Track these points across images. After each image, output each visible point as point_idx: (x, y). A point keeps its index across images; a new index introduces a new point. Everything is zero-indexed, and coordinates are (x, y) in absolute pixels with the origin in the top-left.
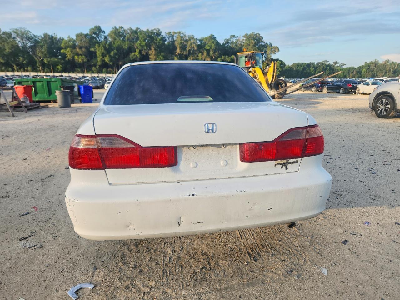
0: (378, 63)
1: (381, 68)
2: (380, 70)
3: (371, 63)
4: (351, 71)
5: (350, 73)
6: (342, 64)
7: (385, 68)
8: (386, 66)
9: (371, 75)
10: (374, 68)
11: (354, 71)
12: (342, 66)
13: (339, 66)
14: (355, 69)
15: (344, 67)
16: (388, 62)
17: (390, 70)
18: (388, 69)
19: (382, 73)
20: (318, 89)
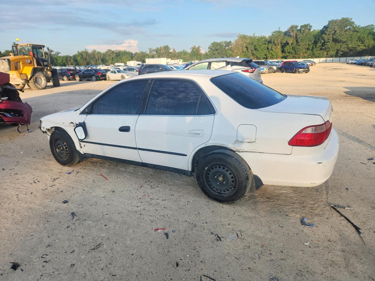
0: (88, 53)
1: (92, 56)
2: (92, 58)
3: (83, 52)
4: (68, 59)
5: (68, 61)
6: (56, 52)
7: (95, 57)
8: (94, 55)
9: (86, 62)
10: (86, 57)
11: (70, 59)
12: (58, 54)
13: (55, 54)
14: (71, 57)
15: (60, 55)
16: (95, 52)
17: (99, 59)
18: (97, 57)
19: (94, 61)
20: (69, 78)
